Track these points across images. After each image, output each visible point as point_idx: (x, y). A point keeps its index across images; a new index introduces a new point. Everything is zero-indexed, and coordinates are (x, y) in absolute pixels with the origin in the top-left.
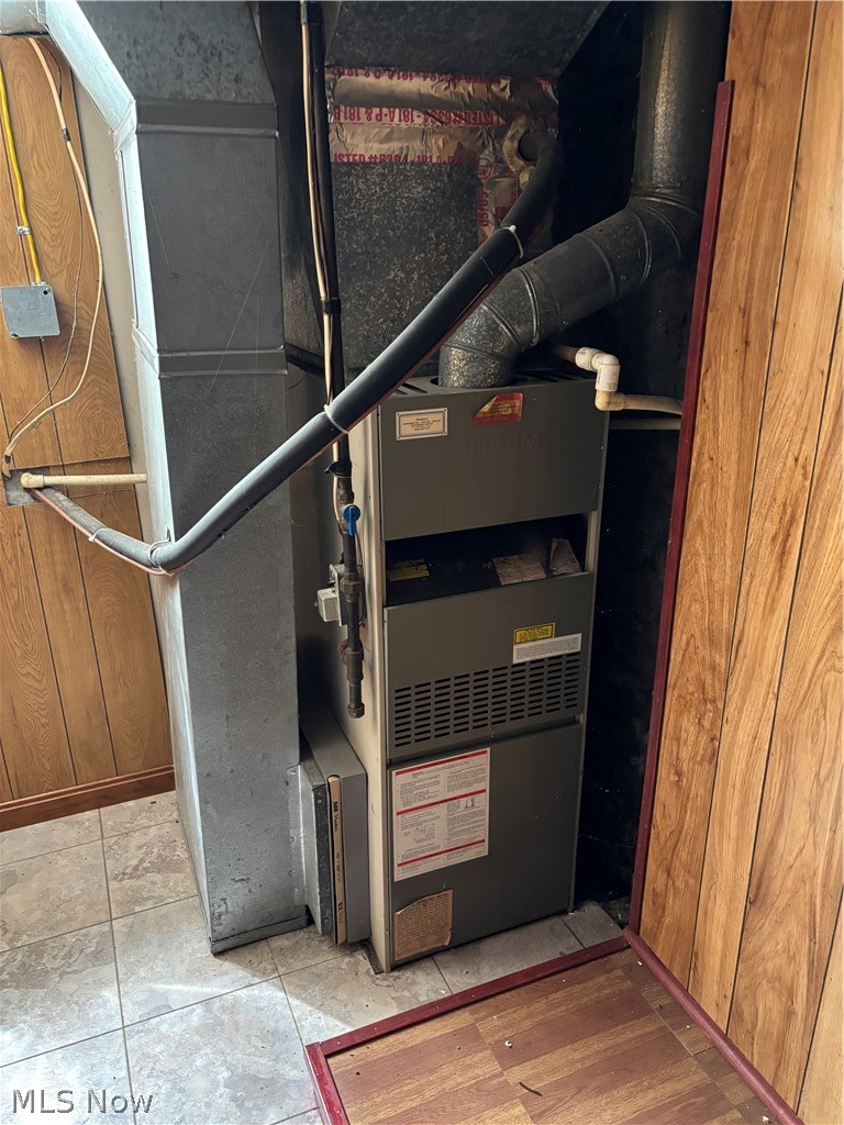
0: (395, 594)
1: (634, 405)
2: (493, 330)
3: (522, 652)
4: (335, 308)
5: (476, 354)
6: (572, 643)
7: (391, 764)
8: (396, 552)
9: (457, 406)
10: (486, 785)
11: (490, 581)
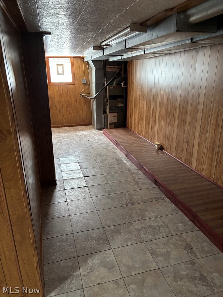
0: (109, 100)
1: (125, 87)
2: (116, 82)
3: (119, 105)
4: (106, 80)
5: (115, 83)
6: (123, 105)
7: (109, 113)
8: (110, 97)
9: (114, 87)
10: (116, 116)
11: (117, 100)
